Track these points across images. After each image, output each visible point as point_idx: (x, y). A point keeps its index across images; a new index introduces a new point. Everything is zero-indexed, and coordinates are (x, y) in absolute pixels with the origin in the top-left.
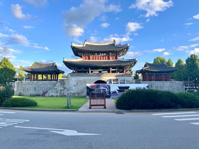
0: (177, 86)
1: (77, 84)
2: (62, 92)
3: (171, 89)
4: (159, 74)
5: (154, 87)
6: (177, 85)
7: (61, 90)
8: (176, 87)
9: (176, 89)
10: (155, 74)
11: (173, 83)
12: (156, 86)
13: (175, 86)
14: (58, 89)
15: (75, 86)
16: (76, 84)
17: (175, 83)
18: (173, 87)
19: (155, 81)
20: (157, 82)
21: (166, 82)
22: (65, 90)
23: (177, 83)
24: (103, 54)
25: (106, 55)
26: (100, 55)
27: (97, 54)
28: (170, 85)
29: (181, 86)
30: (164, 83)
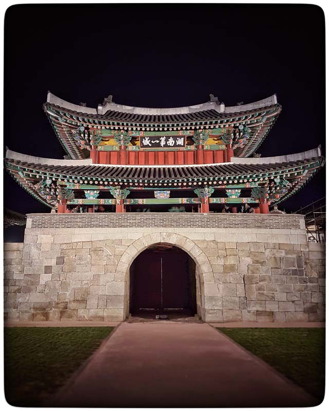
1: (61, 261)
15: (48, 269)
16: (53, 262)
24: (176, 143)
25: (184, 146)
26: (163, 143)
27: (150, 143)
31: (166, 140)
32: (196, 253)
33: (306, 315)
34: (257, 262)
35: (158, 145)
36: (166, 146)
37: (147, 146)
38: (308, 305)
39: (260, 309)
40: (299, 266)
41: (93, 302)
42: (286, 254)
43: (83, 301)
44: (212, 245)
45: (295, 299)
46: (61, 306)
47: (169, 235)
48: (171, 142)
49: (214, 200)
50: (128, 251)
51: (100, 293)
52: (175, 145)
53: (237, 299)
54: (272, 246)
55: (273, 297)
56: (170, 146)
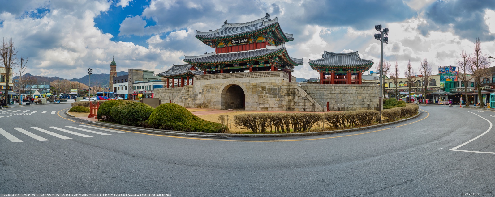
0: (369, 92)
1: (203, 90)
2: (187, 102)
3: (358, 97)
4: (343, 72)
5: (329, 95)
6: (369, 90)
7: (185, 99)
8: (368, 95)
9: (367, 98)
10: (336, 72)
11: (363, 88)
12: (333, 92)
13: (365, 92)
14: (182, 98)
15: (200, 93)
16: (201, 91)
17: (366, 88)
18: (363, 95)
19: (331, 85)
20: (335, 86)
21: (351, 86)
22: (189, 99)
23: (369, 88)
24: (244, 41)
25: (248, 42)
26: (240, 42)
27: (235, 42)
28: (357, 92)
29: (377, 93)
30: (347, 88)
31: (240, 40)
32: (243, 87)
33: (279, 109)
34: (263, 90)
35: (238, 43)
36: (241, 43)
37: (234, 44)
38: (280, 105)
39: (263, 107)
40: (278, 91)
41: (212, 103)
42: (274, 86)
43: (209, 103)
44: (248, 84)
45: (276, 103)
46: (204, 104)
47: (234, 81)
48: (242, 41)
49: (254, 66)
50: (221, 87)
51: (214, 101)
52: (244, 42)
53: (255, 103)
54: (269, 84)
55: (268, 103)
56: (242, 43)
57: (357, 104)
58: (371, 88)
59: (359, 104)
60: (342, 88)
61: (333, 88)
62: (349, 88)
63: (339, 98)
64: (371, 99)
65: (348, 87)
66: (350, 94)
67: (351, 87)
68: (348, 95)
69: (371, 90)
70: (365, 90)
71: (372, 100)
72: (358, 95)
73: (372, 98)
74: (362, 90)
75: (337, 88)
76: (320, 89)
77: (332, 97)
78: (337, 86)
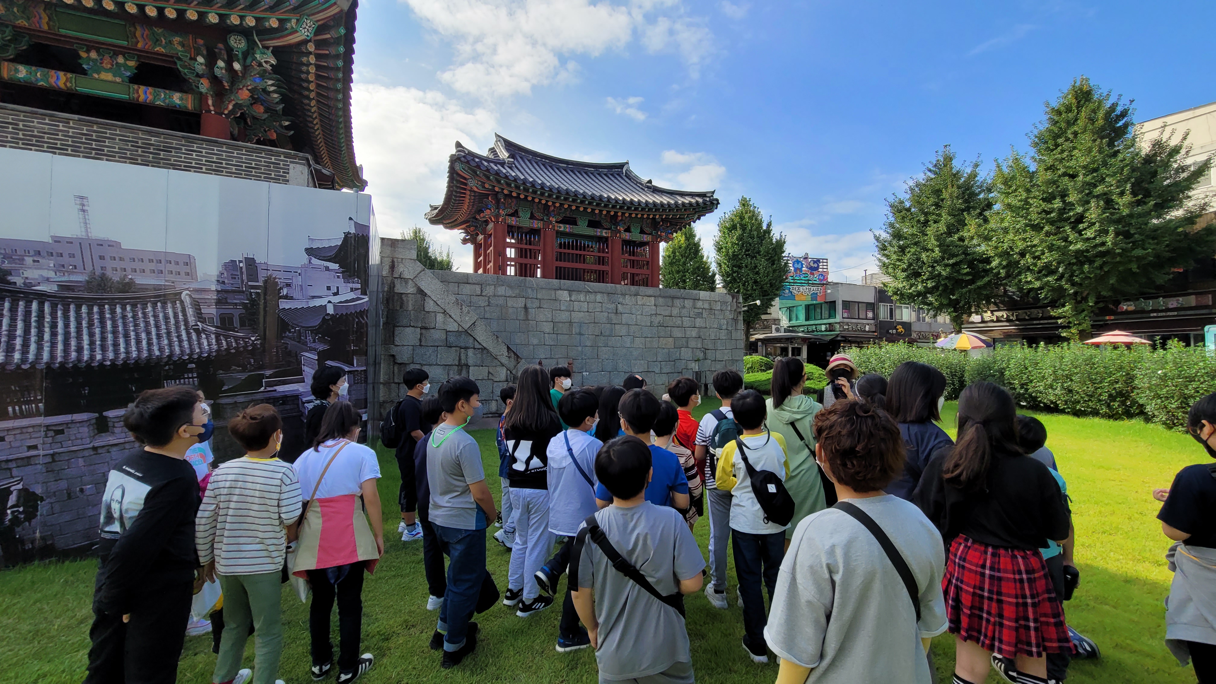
0: (699, 322)
5: (547, 327)
8: (694, 333)
9: (692, 344)
11: (677, 302)
12: (564, 316)
13: (687, 322)
17: (688, 303)
18: (677, 333)
19: (556, 282)
20: (570, 291)
23: (699, 304)
28: (659, 318)
29: (724, 327)
30: (621, 300)
57: (657, 370)
58: (706, 306)
59: (664, 371)
60: (599, 297)
61: (564, 295)
62: (628, 299)
63: (589, 343)
64: (705, 350)
65: (624, 295)
66: (633, 328)
67: (633, 299)
68: (623, 331)
69: (705, 315)
70: (684, 311)
71: (709, 354)
72: (662, 334)
73: (710, 346)
74: (675, 311)
75: (582, 297)
76: (501, 301)
77: (560, 337)
78: (579, 291)
